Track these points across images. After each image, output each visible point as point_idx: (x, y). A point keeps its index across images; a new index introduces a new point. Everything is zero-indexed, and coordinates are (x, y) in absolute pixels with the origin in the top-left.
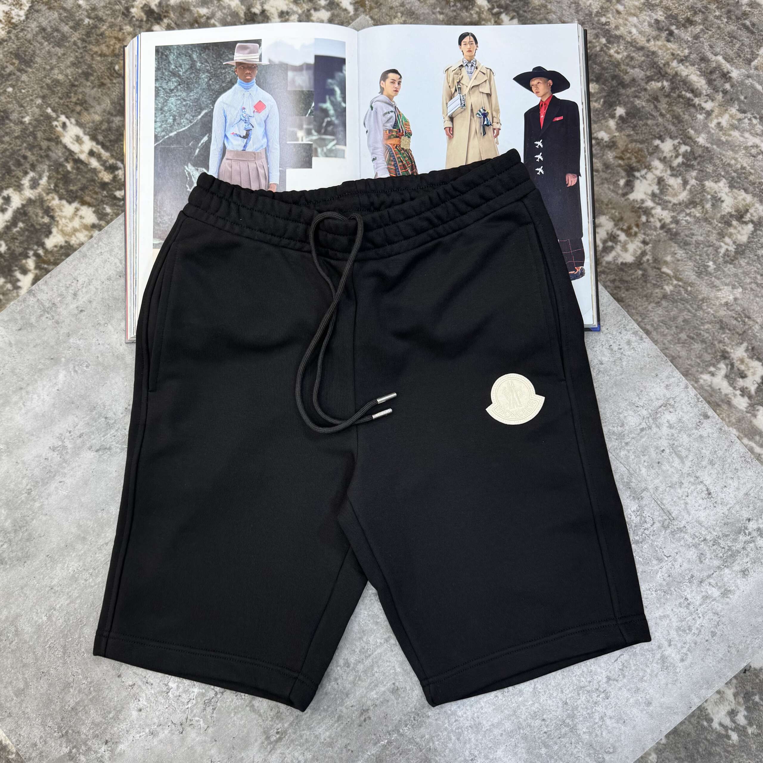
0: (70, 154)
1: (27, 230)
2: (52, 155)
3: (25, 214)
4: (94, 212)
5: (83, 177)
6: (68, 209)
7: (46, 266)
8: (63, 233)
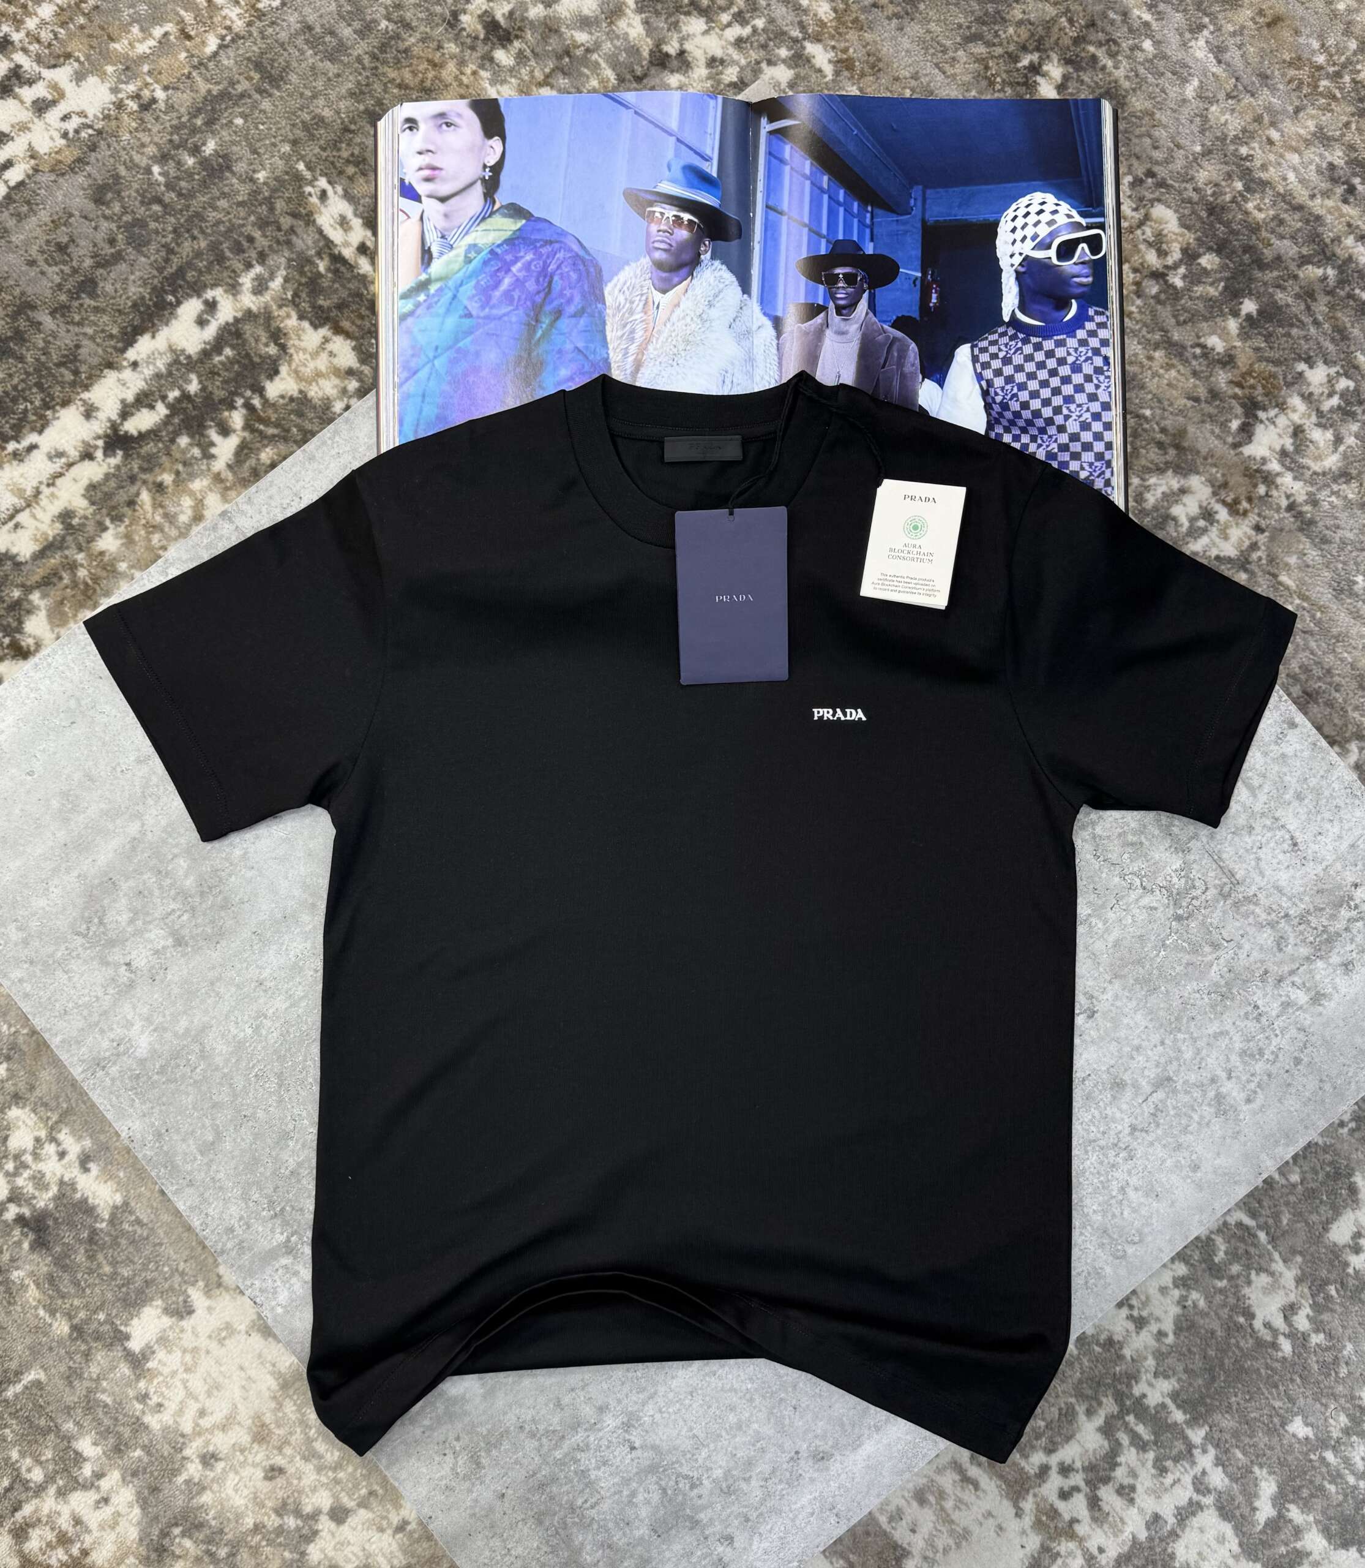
0: (327, 246)
1: (238, 362)
2: (298, 243)
3: (238, 334)
4: (354, 349)
5: (343, 286)
6: (311, 337)
7: (261, 427)
8: (297, 375)
